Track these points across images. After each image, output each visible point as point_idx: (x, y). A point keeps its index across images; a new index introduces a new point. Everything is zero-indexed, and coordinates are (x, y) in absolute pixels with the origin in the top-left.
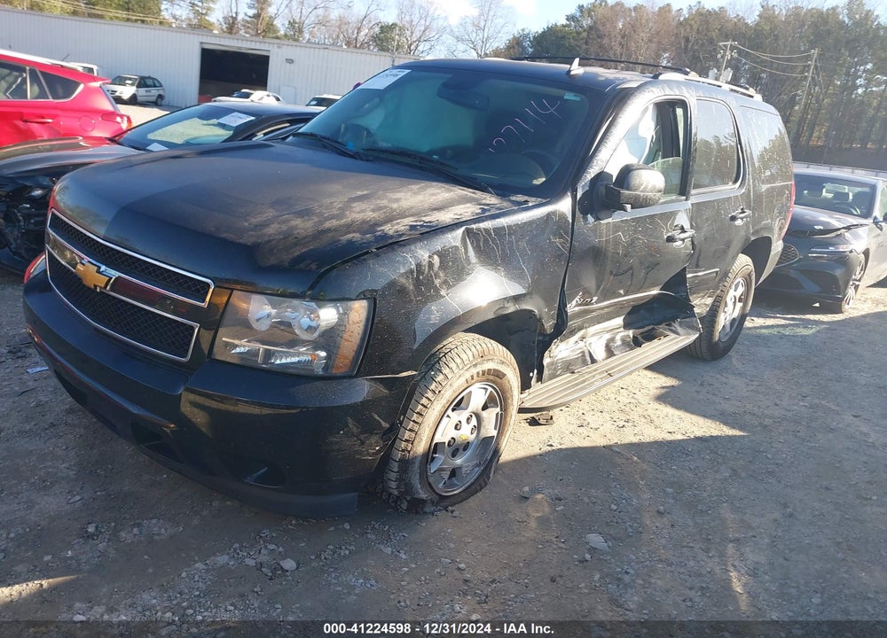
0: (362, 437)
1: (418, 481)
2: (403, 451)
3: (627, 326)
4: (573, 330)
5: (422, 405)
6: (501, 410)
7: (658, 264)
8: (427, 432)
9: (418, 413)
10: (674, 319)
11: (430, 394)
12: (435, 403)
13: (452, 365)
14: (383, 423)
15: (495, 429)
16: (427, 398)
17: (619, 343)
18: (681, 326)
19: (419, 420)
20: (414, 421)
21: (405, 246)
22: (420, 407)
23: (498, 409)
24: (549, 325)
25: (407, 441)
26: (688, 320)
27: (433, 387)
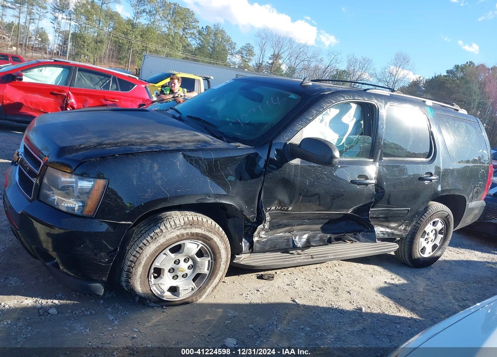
0: (95, 251)
1: (139, 286)
2: (129, 266)
3: (324, 230)
4: (281, 225)
5: (143, 243)
6: (212, 259)
7: (343, 195)
8: (145, 259)
9: (140, 247)
10: (359, 231)
11: (149, 238)
12: (152, 244)
13: (168, 225)
14: (109, 247)
15: (208, 270)
16: (147, 240)
17: (317, 239)
18: (363, 236)
19: (141, 251)
20: (137, 251)
21: (135, 155)
22: (142, 244)
23: (210, 258)
24: (252, 217)
25: (131, 261)
26: (368, 233)
27: (152, 235)
